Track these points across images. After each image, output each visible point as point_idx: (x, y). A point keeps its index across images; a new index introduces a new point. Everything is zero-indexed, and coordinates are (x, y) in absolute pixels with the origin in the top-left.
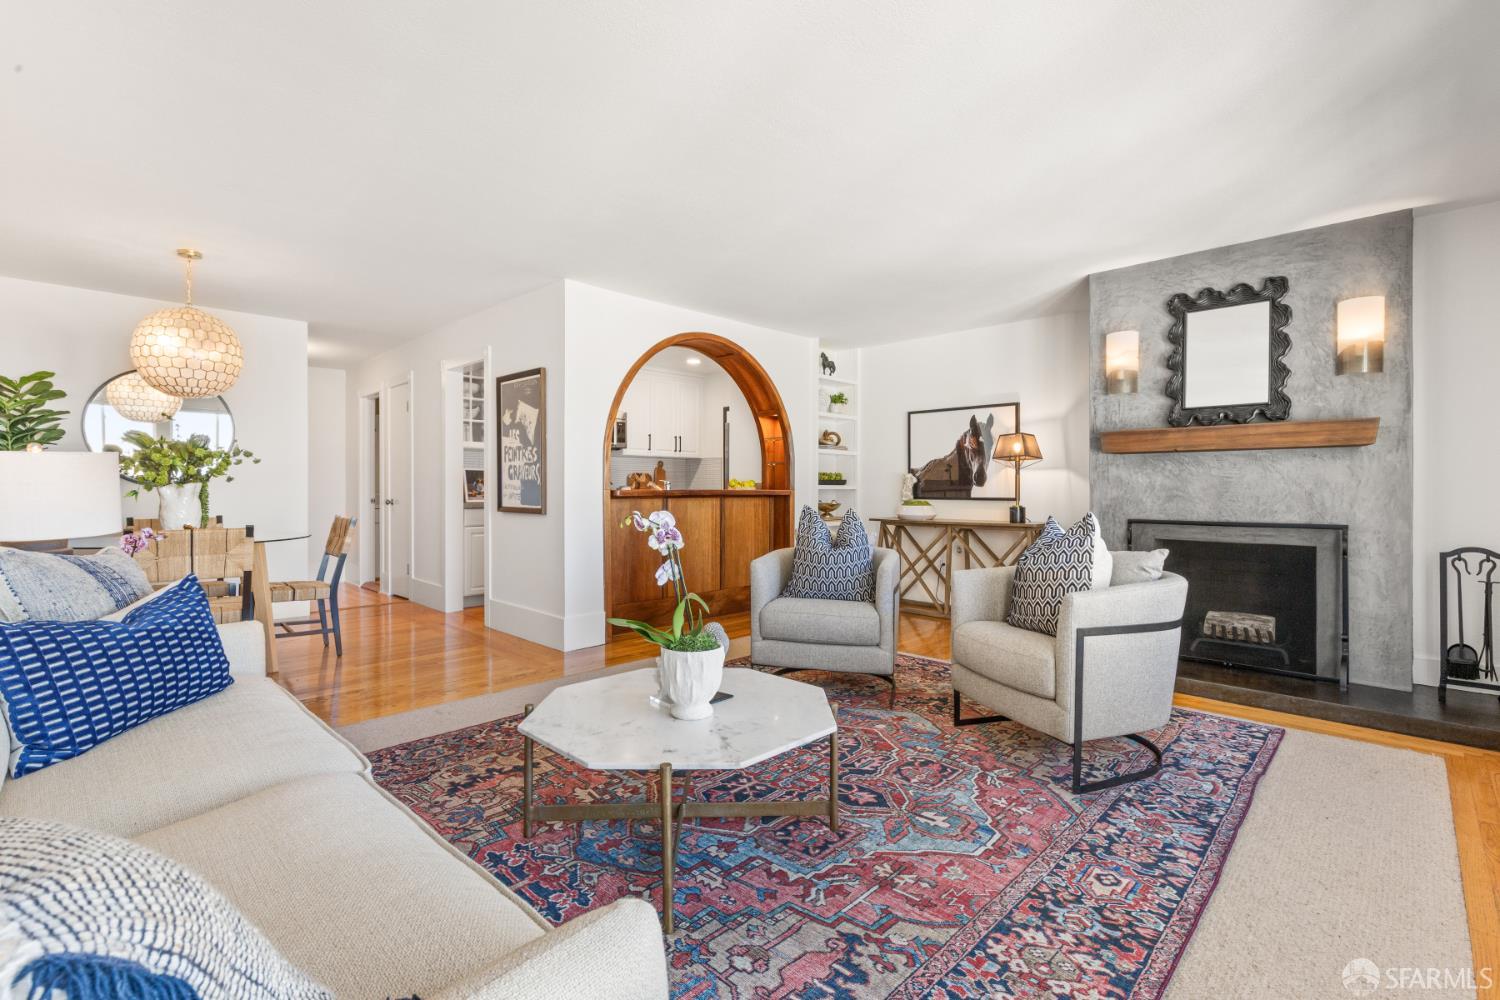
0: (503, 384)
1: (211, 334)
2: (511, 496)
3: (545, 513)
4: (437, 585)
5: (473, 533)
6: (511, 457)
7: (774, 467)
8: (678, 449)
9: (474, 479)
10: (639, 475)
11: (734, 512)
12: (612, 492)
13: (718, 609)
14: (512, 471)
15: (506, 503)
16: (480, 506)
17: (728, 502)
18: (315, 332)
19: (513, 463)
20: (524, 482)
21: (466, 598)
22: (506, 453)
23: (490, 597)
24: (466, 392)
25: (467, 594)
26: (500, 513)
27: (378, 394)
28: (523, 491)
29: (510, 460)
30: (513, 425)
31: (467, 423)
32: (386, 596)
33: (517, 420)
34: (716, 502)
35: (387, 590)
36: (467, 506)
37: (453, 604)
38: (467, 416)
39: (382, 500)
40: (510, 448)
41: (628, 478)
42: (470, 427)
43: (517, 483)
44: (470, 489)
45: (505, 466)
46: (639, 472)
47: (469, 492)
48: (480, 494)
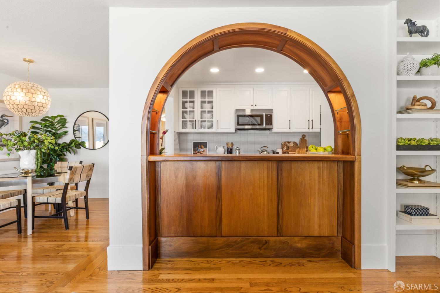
7: (348, 135)
8: (311, 127)
10: (289, 142)
41: (282, 144)
44: (194, 150)
46: (289, 141)
47: (194, 152)
48: (201, 153)
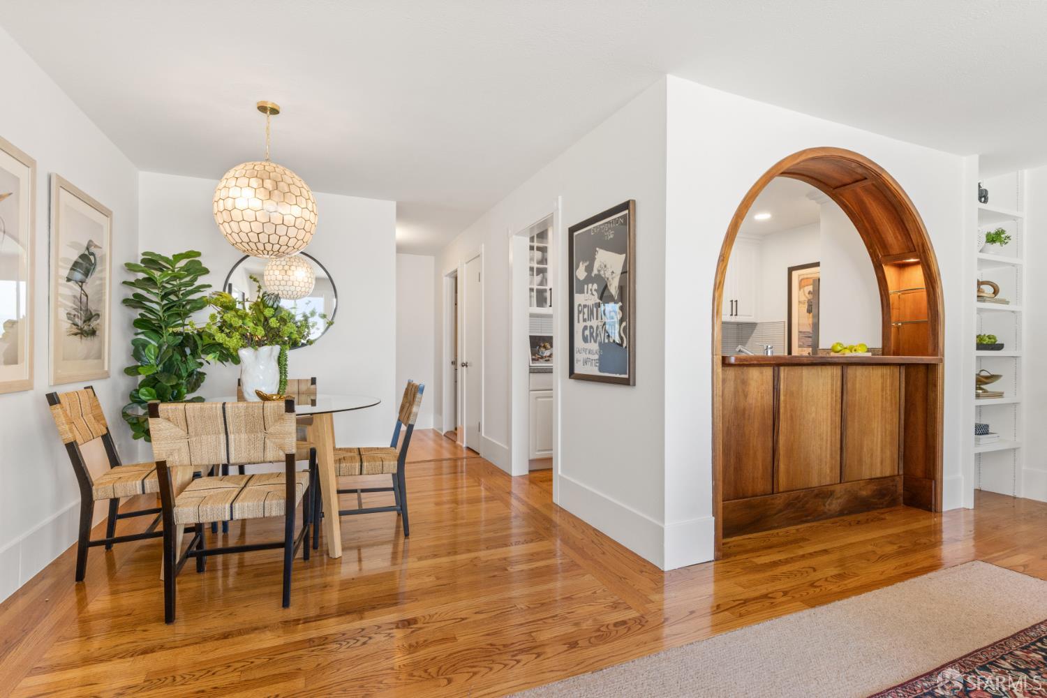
0: (575, 234)
1: (281, 185)
2: (585, 362)
3: (634, 385)
4: (502, 445)
5: (537, 398)
6: (586, 316)
7: (898, 328)
8: (734, 313)
9: (539, 344)
11: (858, 386)
12: (724, 358)
13: (838, 509)
14: (587, 332)
15: (579, 369)
16: (549, 371)
17: (851, 371)
18: (404, 213)
19: (588, 324)
20: (601, 345)
21: (531, 461)
22: (579, 312)
23: (559, 473)
24: (531, 259)
25: (532, 458)
26: (572, 381)
27: (456, 271)
28: (600, 356)
29: (584, 320)
30: (589, 279)
31: (532, 290)
32: (461, 447)
33: (595, 272)
34: (837, 371)
35: (463, 442)
36: (533, 371)
37: (518, 468)
38: (531, 282)
39: (459, 363)
40: (585, 306)
42: (534, 294)
43: (594, 346)
44: (533, 354)
45: (578, 327)
47: (534, 357)
48: (547, 359)
